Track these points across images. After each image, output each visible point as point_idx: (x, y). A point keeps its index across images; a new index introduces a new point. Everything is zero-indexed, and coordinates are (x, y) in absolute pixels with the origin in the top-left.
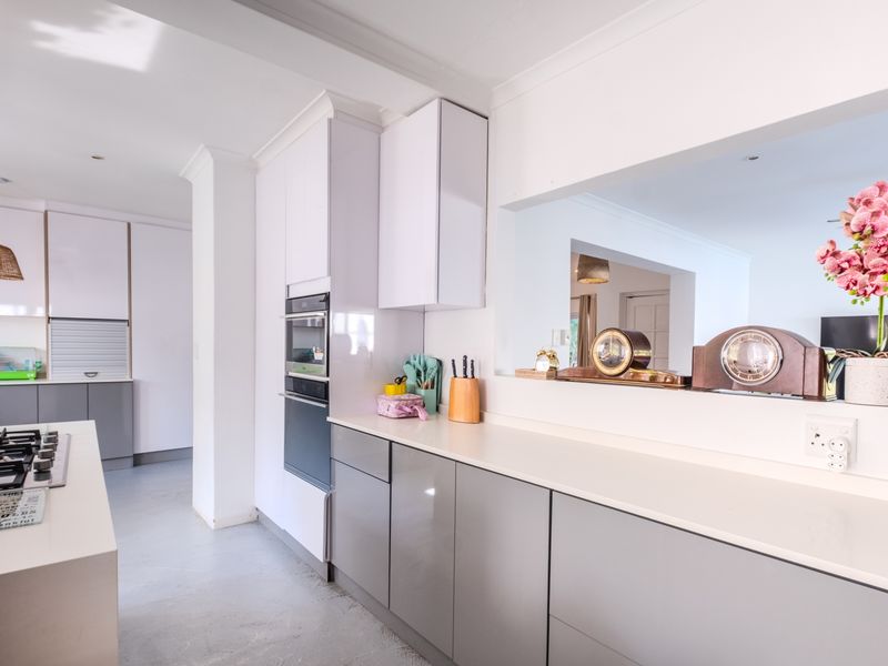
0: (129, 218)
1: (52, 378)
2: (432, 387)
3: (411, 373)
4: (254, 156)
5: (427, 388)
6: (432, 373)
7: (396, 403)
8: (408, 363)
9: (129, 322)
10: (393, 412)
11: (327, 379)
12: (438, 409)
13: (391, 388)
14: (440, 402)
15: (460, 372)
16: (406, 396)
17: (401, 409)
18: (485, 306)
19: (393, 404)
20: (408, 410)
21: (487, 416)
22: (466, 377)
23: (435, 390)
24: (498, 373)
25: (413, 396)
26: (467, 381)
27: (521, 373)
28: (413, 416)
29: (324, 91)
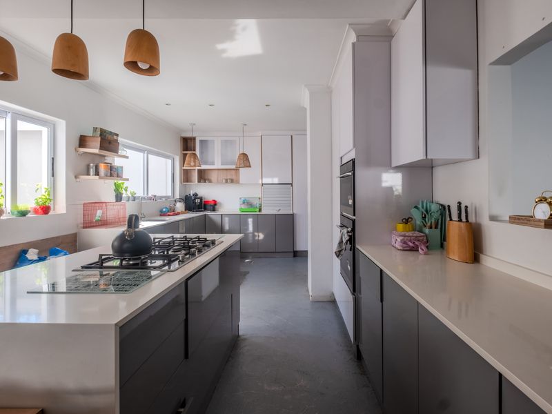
0: (292, 133)
1: (264, 212)
2: (436, 228)
3: (417, 216)
4: (329, 84)
5: (431, 227)
6: (436, 215)
7: (401, 238)
8: (416, 207)
9: (291, 184)
10: (398, 245)
11: (354, 218)
12: (442, 246)
13: (400, 227)
14: (445, 240)
15: (455, 217)
16: (410, 234)
17: (405, 243)
18: (479, 158)
19: (399, 239)
20: (411, 244)
21: (483, 257)
22: (460, 220)
23: (439, 230)
24: (493, 218)
25: (417, 234)
26: (462, 225)
27: (515, 220)
28: (414, 249)
29: (348, 26)
